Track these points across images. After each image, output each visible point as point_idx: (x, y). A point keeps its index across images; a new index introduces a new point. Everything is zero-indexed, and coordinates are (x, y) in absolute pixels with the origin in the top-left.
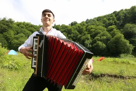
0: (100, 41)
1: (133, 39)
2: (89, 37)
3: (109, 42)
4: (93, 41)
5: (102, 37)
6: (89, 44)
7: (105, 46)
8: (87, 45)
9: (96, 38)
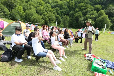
0: (91, 19)
1: (112, 18)
2: (81, 15)
3: (97, 20)
4: (85, 19)
5: (92, 16)
6: (82, 21)
7: (94, 23)
8: (81, 21)
9: (87, 16)
